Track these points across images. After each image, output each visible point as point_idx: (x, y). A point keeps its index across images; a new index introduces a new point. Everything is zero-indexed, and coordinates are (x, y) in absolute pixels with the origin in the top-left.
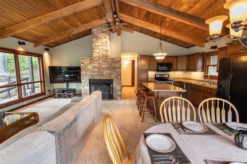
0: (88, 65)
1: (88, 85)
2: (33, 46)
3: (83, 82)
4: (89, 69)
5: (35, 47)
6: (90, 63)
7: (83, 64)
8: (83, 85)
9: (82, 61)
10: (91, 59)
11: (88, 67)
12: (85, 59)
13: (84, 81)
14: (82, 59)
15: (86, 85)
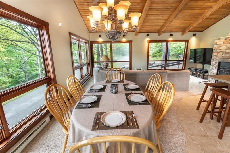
0: (221, 45)
1: (217, 68)
2: (181, 35)
3: (212, 64)
4: (221, 51)
5: (182, 35)
6: (224, 44)
7: (217, 45)
8: (211, 67)
9: (216, 41)
10: (225, 39)
11: (221, 48)
12: (219, 39)
13: (214, 63)
14: (216, 39)
15: (214, 68)
